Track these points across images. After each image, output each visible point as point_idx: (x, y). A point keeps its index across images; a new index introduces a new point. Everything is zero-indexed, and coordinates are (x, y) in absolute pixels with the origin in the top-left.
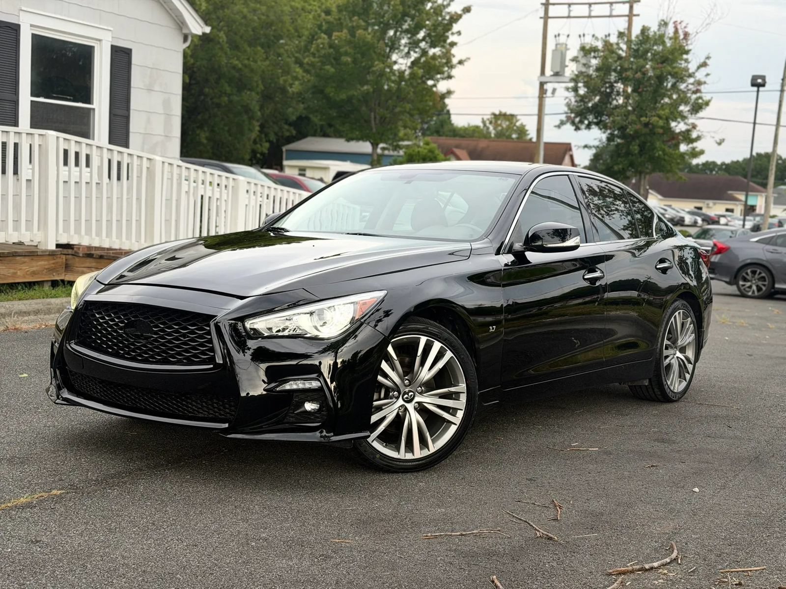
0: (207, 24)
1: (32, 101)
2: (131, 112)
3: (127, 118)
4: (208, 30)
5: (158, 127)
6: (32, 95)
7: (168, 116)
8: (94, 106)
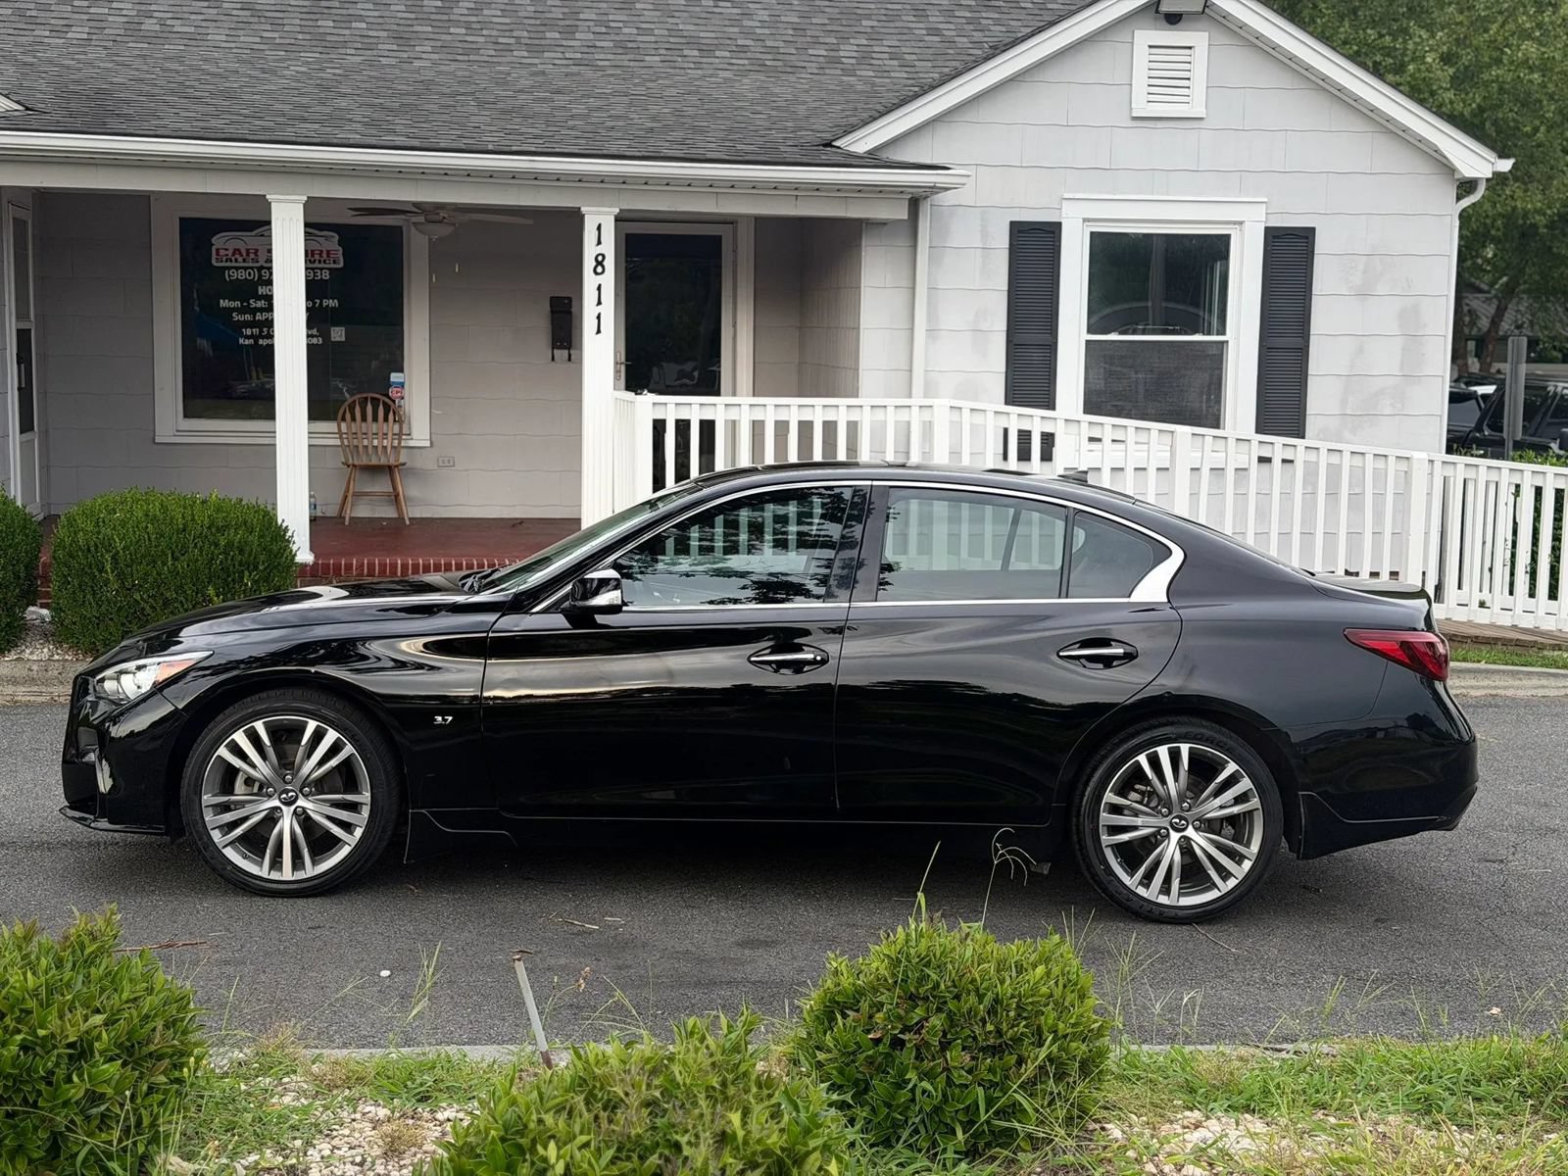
0: (1502, 155)
1: (1088, 342)
2: (1313, 340)
3: (1303, 351)
4: (1505, 165)
5: (1385, 359)
6: (1090, 331)
7: (1412, 338)
8: (1229, 336)
